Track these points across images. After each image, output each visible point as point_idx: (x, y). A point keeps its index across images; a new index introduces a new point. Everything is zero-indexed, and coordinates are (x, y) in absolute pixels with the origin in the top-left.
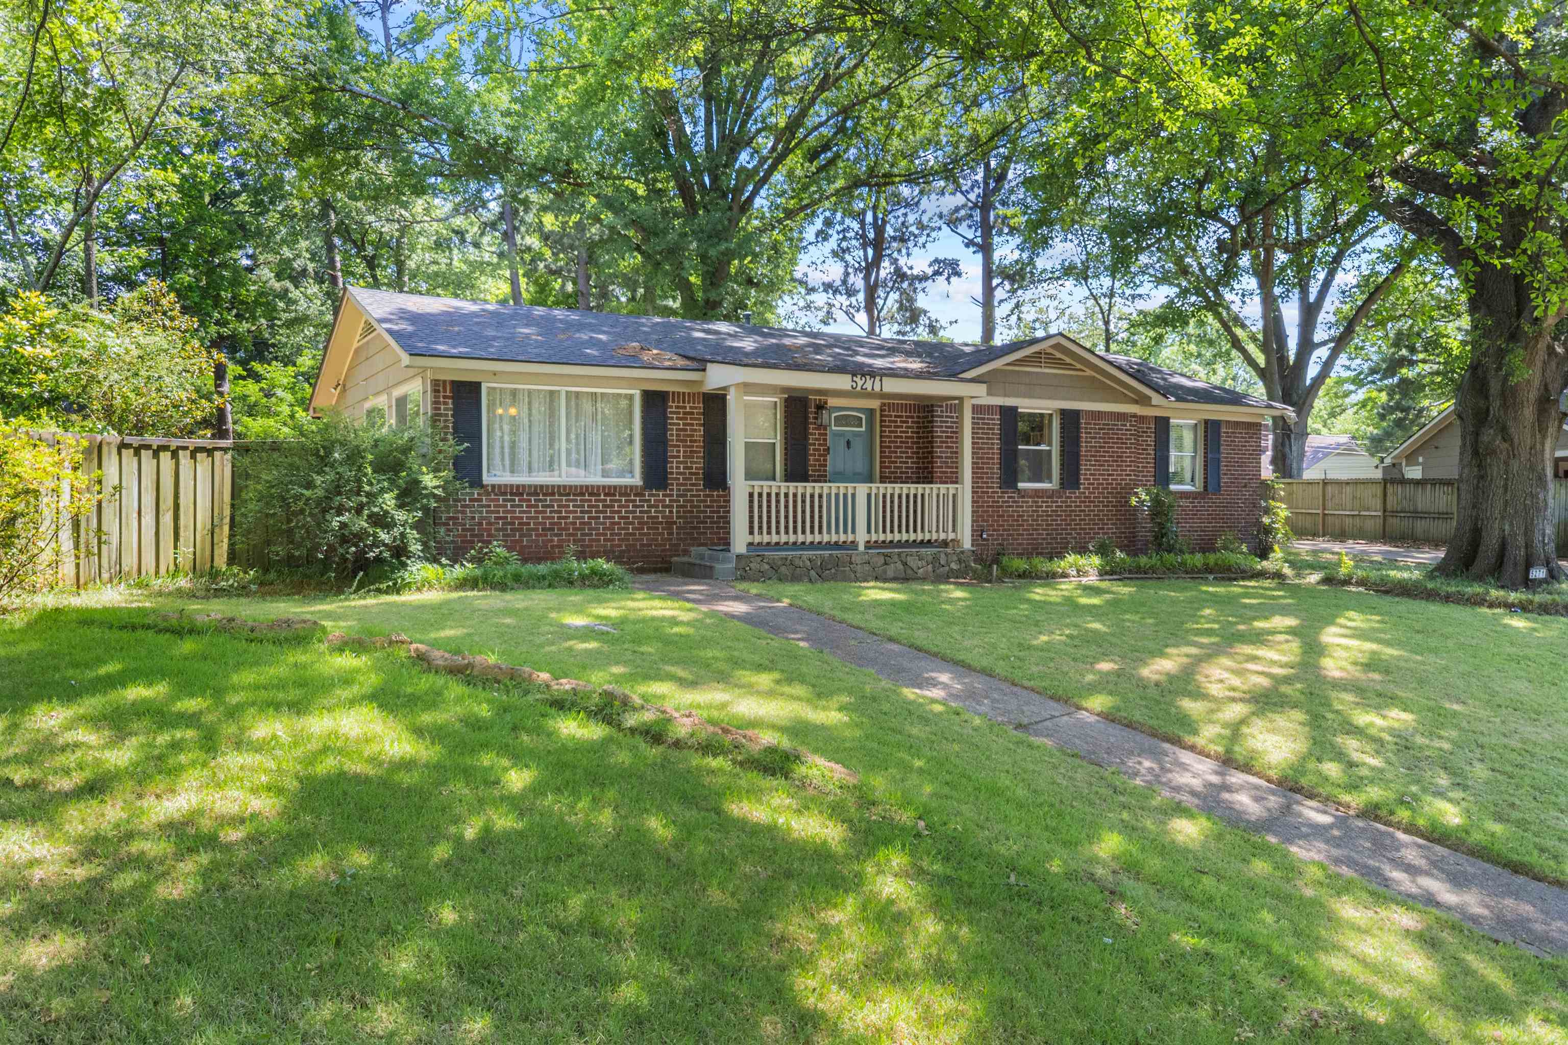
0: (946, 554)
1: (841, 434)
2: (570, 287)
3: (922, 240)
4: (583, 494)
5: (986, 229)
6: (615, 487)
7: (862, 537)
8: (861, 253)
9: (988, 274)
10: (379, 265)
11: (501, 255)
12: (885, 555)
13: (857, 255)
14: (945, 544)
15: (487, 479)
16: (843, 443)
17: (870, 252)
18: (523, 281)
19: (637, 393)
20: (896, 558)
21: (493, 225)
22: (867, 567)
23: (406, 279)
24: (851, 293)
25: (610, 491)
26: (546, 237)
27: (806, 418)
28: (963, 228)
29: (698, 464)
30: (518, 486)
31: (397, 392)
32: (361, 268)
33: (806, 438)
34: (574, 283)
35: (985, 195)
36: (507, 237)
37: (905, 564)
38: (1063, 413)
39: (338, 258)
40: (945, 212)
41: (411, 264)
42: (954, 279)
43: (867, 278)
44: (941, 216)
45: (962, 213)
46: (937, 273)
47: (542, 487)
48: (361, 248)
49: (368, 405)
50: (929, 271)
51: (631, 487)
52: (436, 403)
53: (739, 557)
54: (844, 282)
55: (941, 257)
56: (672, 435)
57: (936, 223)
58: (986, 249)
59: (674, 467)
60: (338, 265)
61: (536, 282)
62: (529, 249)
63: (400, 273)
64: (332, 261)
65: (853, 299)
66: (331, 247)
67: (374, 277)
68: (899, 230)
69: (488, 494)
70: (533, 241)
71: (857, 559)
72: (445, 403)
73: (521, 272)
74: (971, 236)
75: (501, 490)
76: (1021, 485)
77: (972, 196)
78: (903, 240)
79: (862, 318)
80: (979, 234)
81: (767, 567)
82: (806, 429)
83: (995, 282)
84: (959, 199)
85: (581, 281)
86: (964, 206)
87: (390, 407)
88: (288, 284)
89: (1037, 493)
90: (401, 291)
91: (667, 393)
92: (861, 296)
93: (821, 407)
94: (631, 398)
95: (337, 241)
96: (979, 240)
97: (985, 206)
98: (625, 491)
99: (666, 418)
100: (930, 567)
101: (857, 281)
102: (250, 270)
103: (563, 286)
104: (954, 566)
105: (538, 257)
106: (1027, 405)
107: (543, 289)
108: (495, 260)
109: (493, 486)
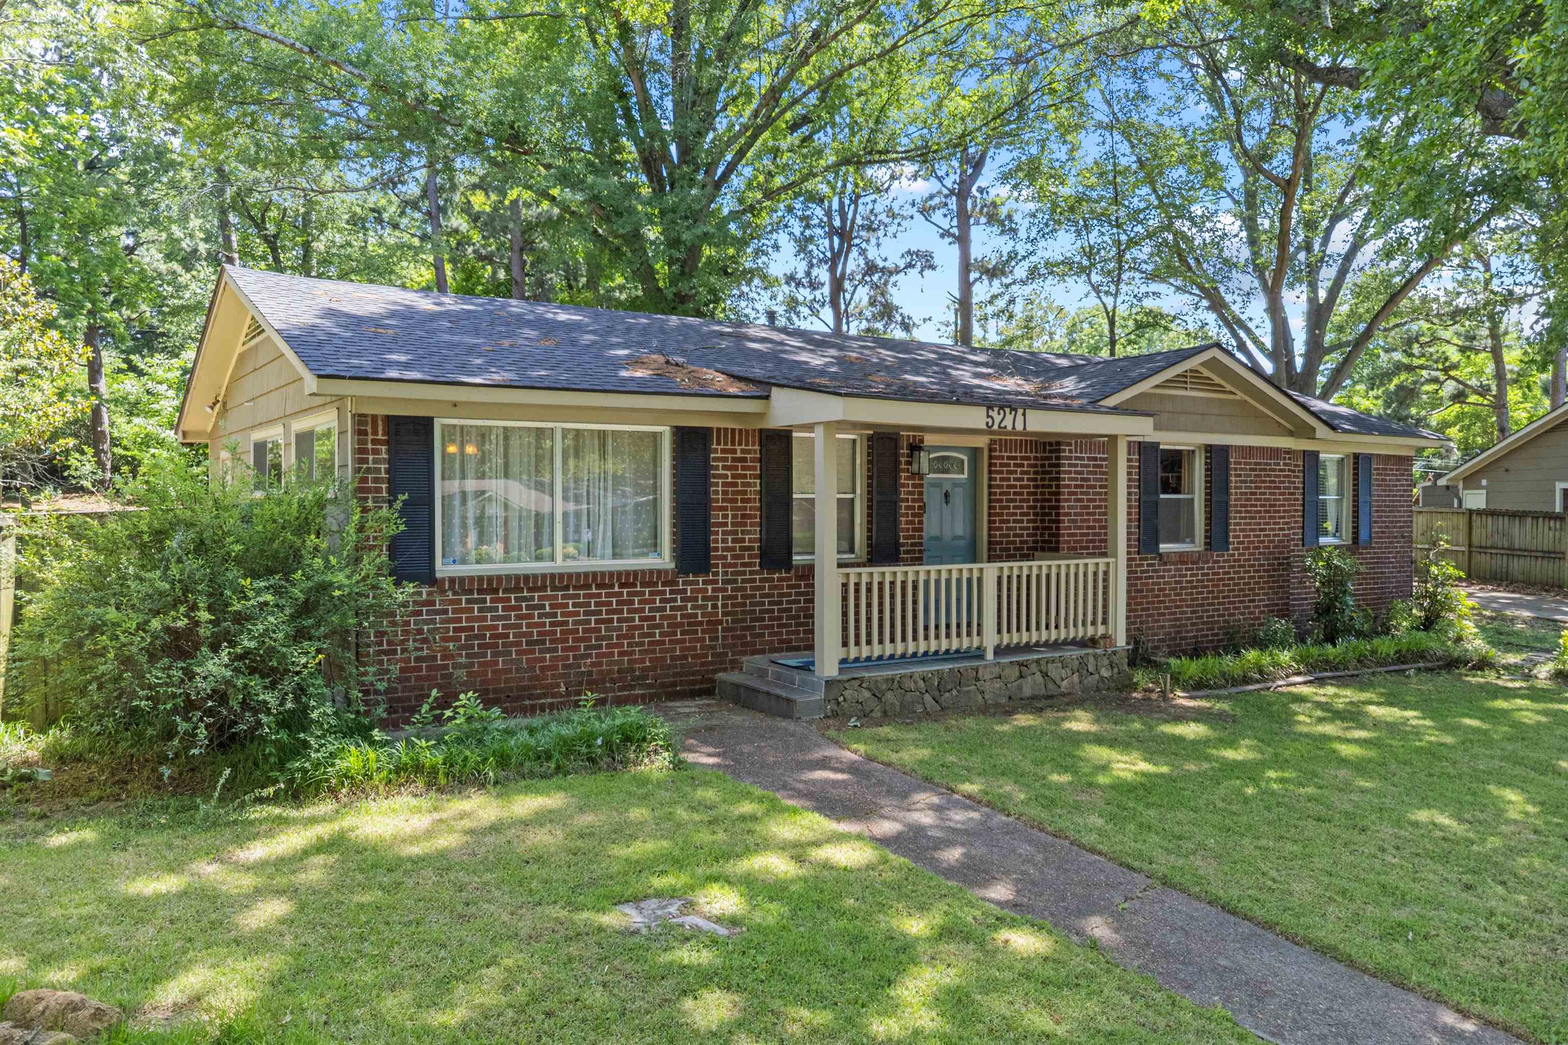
0: (1096, 657)
1: (937, 484)
2: (502, 274)
3: (892, 229)
4: (587, 586)
5: (963, 217)
6: (635, 573)
7: (990, 640)
8: (827, 242)
9: (966, 266)
10: (283, 247)
11: (424, 238)
12: (1021, 664)
13: (823, 245)
14: (1093, 642)
15: (443, 569)
16: (938, 496)
17: (836, 241)
18: (448, 267)
19: (665, 430)
20: (1034, 668)
21: (415, 205)
22: (998, 684)
23: (314, 262)
24: (814, 285)
25: (628, 579)
26: (475, 218)
27: (897, 463)
28: (937, 216)
29: (752, 535)
30: (490, 579)
31: (300, 425)
32: (261, 248)
33: (896, 492)
34: (508, 269)
35: (962, 182)
36: (432, 216)
37: (1045, 675)
38: (1209, 449)
39: (234, 238)
40: (918, 200)
41: (319, 246)
42: (927, 273)
43: (832, 270)
44: (913, 204)
45: (936, 201)
46: (910, 265)
47: (527, 577)
48: (260, 225)
49: (258, 435)
50: (902, 264)
51: (659, 572)
52: (361, 451)
53: (830, 683)
54: (808, 274)
55: (914, 249)
56: (717, 491)
57: (909, 211)
58: (963, 240)
59: (719, 540)
60: (235, 245)
61: (463, 270)
62: (456, 231)
63: (306, 257)
64: (227, 239)
65: (818, 294)
66: (224, 225)
67: (276, 259)
68: (868, 218)
69: (443, 592)
70: (458, 221)
71: (985, 674)
72: (376, 452)
73: (446, 256)
74: (947, 227)
75: (462, 585)
76: (1164, 547)
77: (948, 182)
78: (870, 228)
79: (827, 313)
80: (955, 223)
81: (867, 694)
82: (896, 478)
83: (973, 276)
84: (932, 186)
85: (515, 269)
86: (939, 192)
87: (287, 445)
88: (176, 266)
89: (1182, 558)
90: (308, 275)
91: (710, 429)
92: (826, 290)
93: (916, 447)
94: (655, 438)
95: (233, 218)
96: (955, 231)
97: (962, 193)
98: (649, 578)
99: (707, 466)
100: (1076, 676)
101: (823, 274)
102: (130, 250)
103: (495, 273)
104: (1105, 673)
105: (464, 241)
106: (1170, 440)
107: (470, 275)
108: (416, 242)
109: (452, 580)
